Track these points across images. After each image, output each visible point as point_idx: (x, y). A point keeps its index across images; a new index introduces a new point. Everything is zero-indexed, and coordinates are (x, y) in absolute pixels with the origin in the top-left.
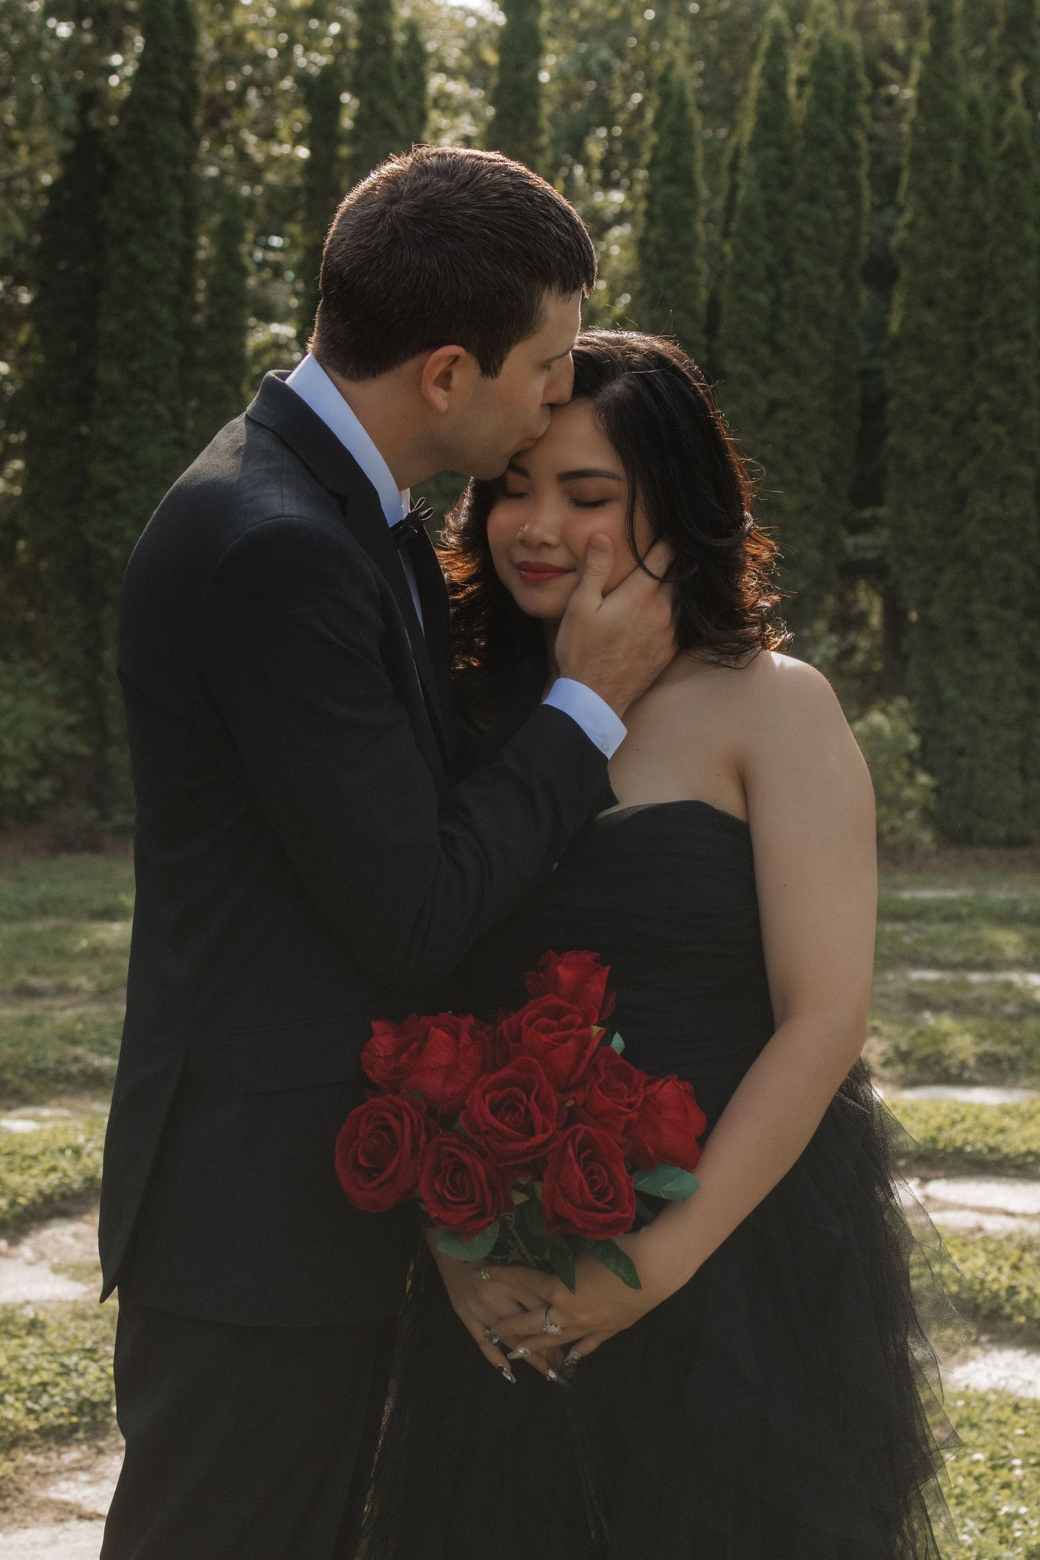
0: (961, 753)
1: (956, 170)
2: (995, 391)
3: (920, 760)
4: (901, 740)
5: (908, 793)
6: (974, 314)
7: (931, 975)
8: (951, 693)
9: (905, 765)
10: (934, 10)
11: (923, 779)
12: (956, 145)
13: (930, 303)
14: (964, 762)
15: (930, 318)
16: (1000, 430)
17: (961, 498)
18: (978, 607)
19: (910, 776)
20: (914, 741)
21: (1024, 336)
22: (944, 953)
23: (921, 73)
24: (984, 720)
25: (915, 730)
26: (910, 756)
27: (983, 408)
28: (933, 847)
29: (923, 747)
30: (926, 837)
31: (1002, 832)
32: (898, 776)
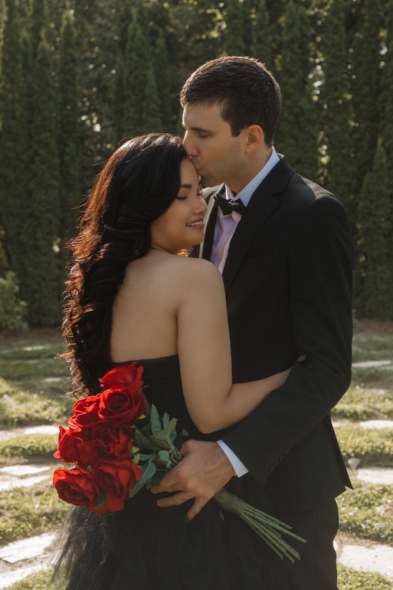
0: (35, 292)
1: (20, 66)
2: (41, 152)
3: (20, 296)
4: (12, 288)
5: (17, 309)
6: (31, 122)
7: (57, 380)
8: (30, 269)
9: (14, 298)
10: (8, 4)
11: (23, 303)
12: (19, 56)
13: (13, 118)
14: (37, 296)
15: (13, 124)
16: (43, 167)
17: (30, 194)
18: (39, 235)
19: (17, 302)
20: (17, 289)
21: (50, 131)
22: (56, 371)
23: (5, 28)
24: (44, 279)
25: (17, 284)
26: (16, 294)
27: (37, 158)
28: (28, 330)
29: (20, 290)
30: (25, 326)
31: (53, 321)
32: (12, 302)
